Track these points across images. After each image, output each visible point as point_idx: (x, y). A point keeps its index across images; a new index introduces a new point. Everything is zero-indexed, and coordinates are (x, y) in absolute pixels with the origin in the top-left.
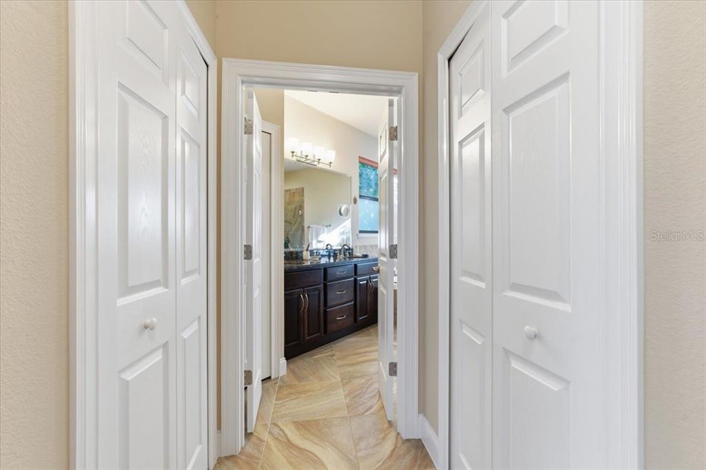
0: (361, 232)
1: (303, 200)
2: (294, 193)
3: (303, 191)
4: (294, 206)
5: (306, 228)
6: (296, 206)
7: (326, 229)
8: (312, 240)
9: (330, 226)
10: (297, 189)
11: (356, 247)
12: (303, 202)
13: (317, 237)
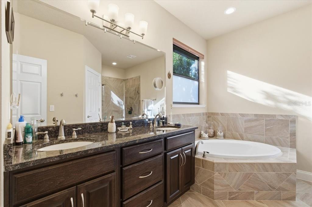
0: (174, 103)
1: (140, 84)
2: (135, 80)
3: (140, 78)
4: (135, 88)
5: (141, 101)
6: (136, 88)
7: (153, 102)
8: (144, 109)
9: (156, 100)
10: (136, 77)
11: (170, 116)
12: (139, 85)
13: (147, 108)
